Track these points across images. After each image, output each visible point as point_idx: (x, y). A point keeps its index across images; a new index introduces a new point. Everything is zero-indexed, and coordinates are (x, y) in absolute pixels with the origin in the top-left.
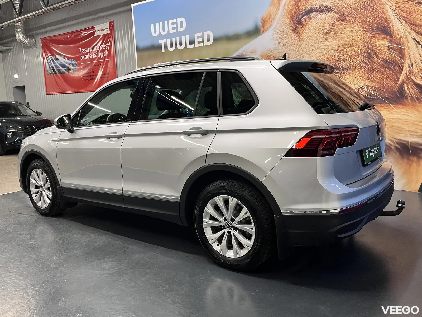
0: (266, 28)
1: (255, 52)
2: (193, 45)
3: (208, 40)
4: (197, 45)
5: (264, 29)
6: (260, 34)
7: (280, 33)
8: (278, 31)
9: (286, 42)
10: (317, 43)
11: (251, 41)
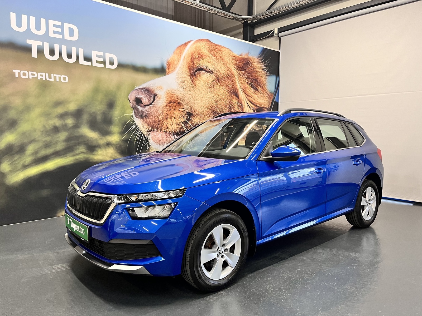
0: (170, 70)
1: (161, 88)
2: (90, 63)
3: (112, 63)
4: (95, 64)
5: (169, 71)
6: (166, 74)
7: (181, 78)
8: (180, 76)
9: (186, 86)
10: (205, 93)
11: (159, 78)
